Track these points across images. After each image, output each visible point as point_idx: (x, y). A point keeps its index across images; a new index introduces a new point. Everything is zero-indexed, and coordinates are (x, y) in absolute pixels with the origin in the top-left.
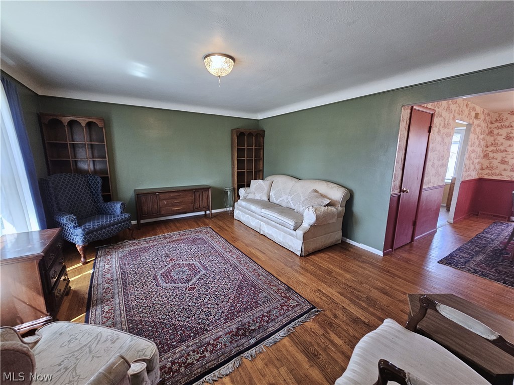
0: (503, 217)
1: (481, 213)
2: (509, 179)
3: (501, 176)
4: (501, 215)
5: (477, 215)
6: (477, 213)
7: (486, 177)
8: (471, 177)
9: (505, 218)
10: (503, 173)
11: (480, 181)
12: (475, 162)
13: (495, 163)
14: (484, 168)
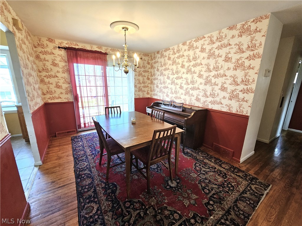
0: (73, 131)
1: (58, 134)
2: (66, 101)
3: (60, 99)
4: (71, 130)
5: (55, 136)
6: (55, 135)
7: (50, 101)
8: (38, 105)
9: (75, 131)
10: (61, 96)
11: (46, 105)
12: (36, 88)
13: (52, 87)
14: (45, 93)
